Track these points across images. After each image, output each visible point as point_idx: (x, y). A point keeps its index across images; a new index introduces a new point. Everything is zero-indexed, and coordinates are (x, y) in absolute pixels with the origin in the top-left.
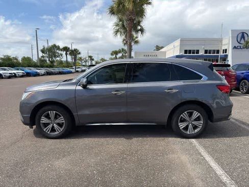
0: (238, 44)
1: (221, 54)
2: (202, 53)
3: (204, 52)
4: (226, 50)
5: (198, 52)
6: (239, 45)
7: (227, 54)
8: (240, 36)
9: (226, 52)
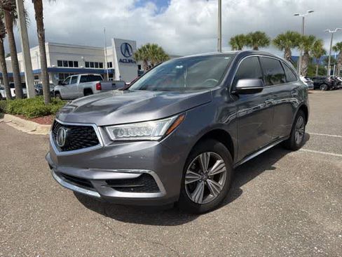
0: (123, 58)
1: (105, 67)
2: (82, 66)
3: (84, 65)
4: (111, 63)
5: (76, 64)
6: (125, 58)
7: (113, 68)
8: (124, 47)
9: (111, 66)
